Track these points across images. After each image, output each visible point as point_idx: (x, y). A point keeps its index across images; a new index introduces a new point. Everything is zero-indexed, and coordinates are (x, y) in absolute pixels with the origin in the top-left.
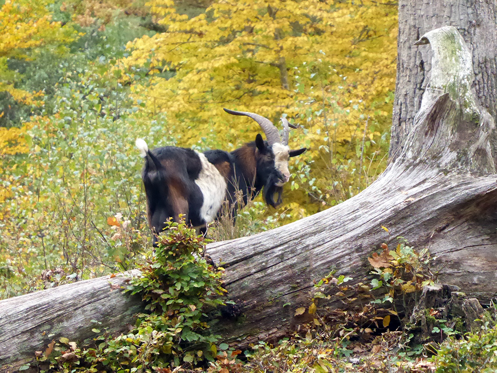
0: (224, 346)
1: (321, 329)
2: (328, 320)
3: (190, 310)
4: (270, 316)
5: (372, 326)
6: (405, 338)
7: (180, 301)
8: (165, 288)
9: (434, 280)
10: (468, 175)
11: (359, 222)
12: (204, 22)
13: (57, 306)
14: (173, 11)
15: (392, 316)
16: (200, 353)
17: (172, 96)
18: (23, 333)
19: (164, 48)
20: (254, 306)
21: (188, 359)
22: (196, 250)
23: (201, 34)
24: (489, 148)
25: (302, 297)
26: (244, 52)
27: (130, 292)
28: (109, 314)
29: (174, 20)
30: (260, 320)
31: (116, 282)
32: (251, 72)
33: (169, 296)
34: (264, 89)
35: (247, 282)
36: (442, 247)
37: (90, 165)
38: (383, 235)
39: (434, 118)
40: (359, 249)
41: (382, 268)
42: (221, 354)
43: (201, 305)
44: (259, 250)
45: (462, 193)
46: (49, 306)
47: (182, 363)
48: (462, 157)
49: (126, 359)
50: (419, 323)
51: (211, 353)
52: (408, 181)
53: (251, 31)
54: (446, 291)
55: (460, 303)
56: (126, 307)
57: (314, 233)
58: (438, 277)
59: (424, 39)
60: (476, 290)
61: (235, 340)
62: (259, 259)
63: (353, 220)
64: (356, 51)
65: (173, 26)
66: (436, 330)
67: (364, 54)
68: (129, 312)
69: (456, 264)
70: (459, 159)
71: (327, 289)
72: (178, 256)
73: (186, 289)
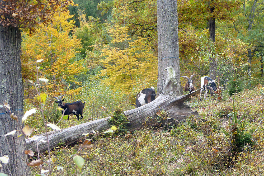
0: (128, 131)
1: (147, 127)
2: (148, 126)
3: (121, 124)
4: (137, 125)
5: (157, 126)
6: (164, 129)
7: (119, 123)
8: (116, 120)
9: (169, 117)
10: (175, 96)
11: (154, 106)
12: (114, 67)
13: (95, 124)
14: (108, 64)
15: (161, 124)
16: (123, 133)
17: (108, 82)
18: (88, 130)
19: (106, 72)
20: (134, 123)
21: (121, 134)
22: (122, 112)
23: (114, 69)
24: (179, 91)
25: (143, 121)
26: (123, 73)
27: (109, 121)
28: (105, 126)
29: (108, 66)
30: (135, 126)
31: (106, 119)
32: (124, 77)
33: (117, 122)
34: (127, 80)
35: (132, 118)
36: (171, 111)
37: (94, 96)
38: (159, 108)
39: (168, 85)
40: (154, 111)
41: (159, 115)
42: (127, 133)
43: (123, 123)
44: (134, 112)
45: (174, 100)
46: (93, 124)
47: (120, 135)
48: (174, 93)
49: (109, 134)
50: (167, 126)
51: (126, 133)
52: (163, 98)
53: (124, 68)
54: (172, 119)
55: (175, 121)
56: (108, 124)
57: (145, 108)
58: (170, 116)
59: (166, 69)
60: (177, 119)
61: (130, 130)
62: (134, 114)
63: (153, 105)
64: (146, 72)
65: (108, 68)
66: (170, 127)
67: (147, 72)
68: (109, 125)
69: (173, 114)
70: (173, 93)
71: (148, 119)
72: (118, 114)
73: (120, 120)
